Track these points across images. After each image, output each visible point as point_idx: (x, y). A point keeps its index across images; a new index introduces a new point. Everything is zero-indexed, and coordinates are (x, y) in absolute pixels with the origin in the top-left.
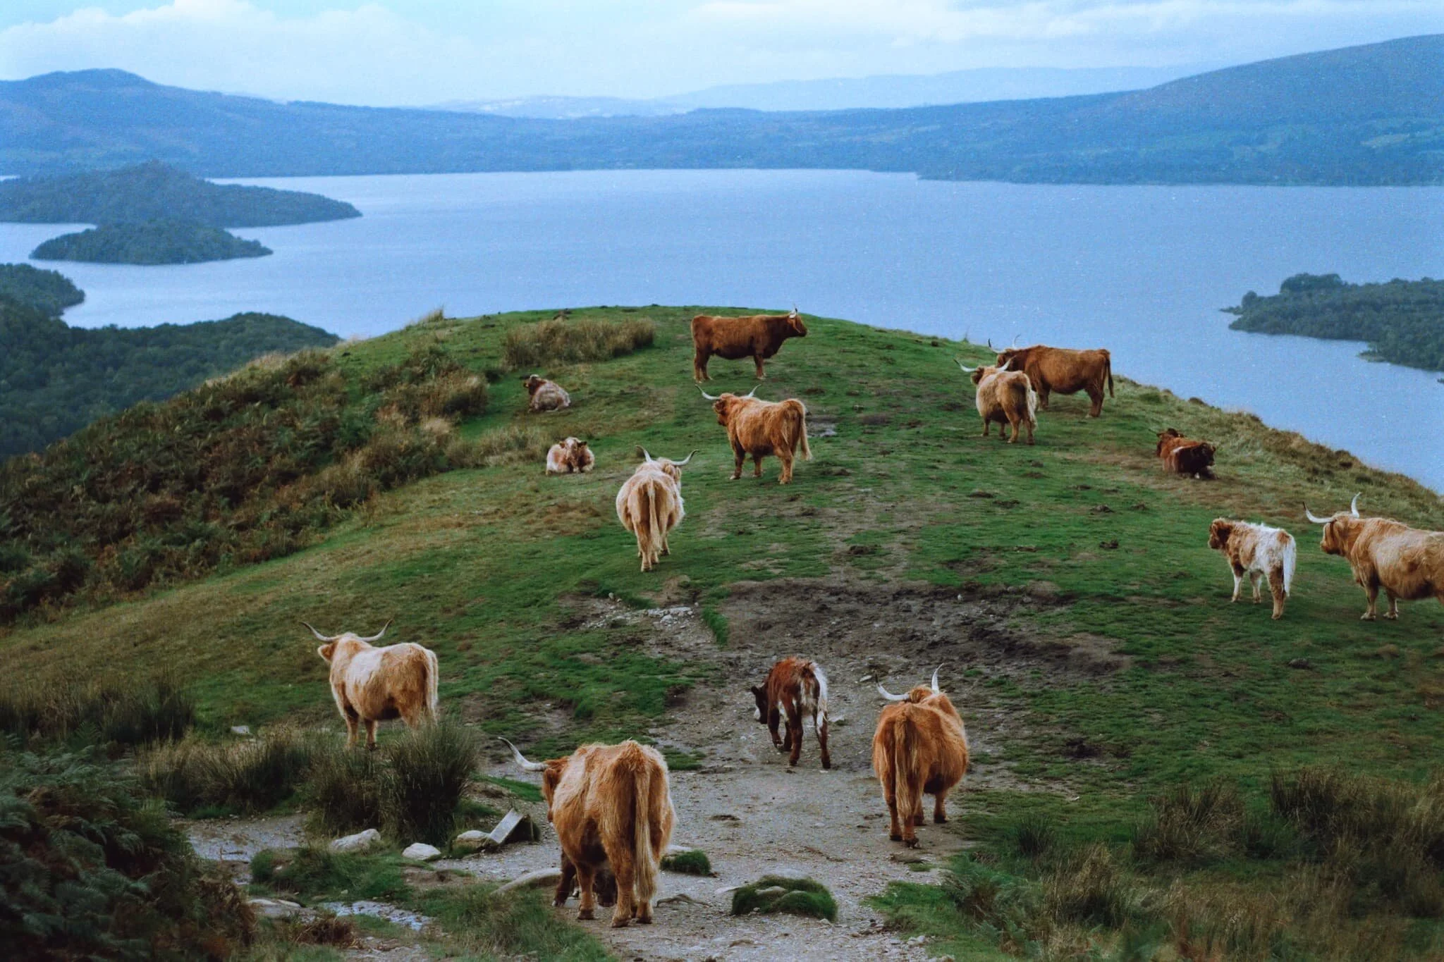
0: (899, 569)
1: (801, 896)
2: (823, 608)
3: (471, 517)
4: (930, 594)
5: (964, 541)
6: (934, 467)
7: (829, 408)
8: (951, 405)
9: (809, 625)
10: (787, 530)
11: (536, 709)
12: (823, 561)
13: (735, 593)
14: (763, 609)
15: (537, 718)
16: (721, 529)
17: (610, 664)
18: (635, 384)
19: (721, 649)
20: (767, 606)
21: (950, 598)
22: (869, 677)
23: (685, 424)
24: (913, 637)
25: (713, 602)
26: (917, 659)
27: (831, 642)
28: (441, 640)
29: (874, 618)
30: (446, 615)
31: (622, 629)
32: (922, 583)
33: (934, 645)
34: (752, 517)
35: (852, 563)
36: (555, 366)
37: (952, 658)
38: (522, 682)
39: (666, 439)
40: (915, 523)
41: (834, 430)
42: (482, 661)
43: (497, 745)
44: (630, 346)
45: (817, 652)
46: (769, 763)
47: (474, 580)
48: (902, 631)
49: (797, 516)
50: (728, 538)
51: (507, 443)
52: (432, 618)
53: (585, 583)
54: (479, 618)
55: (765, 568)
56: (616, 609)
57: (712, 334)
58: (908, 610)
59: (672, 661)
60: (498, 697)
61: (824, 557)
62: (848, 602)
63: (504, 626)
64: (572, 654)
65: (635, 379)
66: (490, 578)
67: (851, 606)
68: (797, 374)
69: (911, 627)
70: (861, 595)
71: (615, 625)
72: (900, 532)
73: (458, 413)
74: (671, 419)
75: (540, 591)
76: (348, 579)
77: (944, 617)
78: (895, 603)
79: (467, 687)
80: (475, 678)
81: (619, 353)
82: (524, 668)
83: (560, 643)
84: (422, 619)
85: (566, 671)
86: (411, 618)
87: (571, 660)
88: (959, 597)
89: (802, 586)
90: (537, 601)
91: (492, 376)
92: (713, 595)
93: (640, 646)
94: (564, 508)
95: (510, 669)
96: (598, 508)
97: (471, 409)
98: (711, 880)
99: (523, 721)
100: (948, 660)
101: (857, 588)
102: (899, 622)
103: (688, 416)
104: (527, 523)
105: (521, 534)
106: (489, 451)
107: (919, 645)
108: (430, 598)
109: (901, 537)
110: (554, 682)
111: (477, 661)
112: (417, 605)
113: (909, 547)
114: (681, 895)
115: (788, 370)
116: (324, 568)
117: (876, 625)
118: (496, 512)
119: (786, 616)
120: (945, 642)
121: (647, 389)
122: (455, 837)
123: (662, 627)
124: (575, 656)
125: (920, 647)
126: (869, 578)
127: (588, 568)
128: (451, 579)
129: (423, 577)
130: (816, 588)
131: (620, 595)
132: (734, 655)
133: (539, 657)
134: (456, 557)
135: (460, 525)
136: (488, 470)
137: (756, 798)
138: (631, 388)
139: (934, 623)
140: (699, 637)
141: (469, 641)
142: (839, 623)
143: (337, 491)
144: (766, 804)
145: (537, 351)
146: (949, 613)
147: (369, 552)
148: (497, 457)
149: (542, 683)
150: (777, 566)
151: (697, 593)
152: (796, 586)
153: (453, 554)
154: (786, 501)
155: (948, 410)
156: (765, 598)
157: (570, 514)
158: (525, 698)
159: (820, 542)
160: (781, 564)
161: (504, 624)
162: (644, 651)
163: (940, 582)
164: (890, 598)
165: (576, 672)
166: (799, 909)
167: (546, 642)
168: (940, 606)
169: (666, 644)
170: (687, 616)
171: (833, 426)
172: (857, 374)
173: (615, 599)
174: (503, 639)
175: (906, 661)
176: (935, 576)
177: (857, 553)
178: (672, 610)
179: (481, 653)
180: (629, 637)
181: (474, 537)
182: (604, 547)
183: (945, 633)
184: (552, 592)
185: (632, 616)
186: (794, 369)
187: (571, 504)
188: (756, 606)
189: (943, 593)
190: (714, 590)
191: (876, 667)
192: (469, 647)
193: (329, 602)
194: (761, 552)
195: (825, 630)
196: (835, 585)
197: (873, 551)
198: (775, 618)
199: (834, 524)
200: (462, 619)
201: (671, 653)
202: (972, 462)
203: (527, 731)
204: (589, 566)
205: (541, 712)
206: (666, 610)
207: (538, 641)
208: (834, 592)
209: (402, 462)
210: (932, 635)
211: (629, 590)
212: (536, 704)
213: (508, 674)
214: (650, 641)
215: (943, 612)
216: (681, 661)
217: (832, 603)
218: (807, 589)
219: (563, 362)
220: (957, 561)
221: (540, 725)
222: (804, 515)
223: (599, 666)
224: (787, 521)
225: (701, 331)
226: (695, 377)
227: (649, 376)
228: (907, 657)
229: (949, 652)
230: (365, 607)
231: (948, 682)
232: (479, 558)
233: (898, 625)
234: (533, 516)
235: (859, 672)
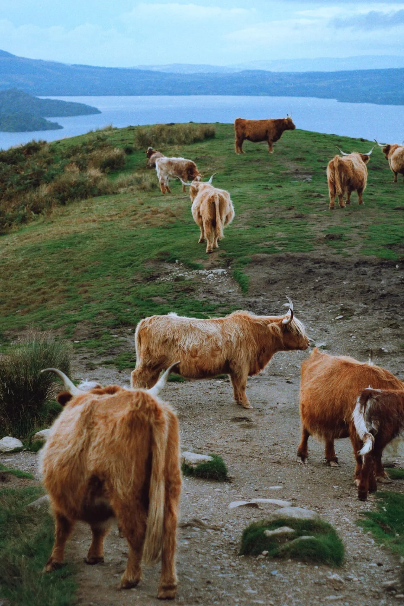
0: (357, 249)
1: (311, 542)
2: (310, 271)
3: (103, 217)
4: (378, 264)
5: (397, 233)
6: (372, 194)
7: (308, 167)
8: (374, 167)
9: (301, 282)
10: (286, 225)
11: (121, 333)
12: (309, 243)
13: (254, 261)
14: (272, 271)
15: (122, 338)
16: (246, 224)
17: (172, 304)
18: (204, 155)
19: (244, 296)
20: (274, 269)
21: (391, 267)
22: (341, 317)
23: (230, 174)
24: (369, 291)
25: (240, 266)
26: (372, 305)
27: (315, 293)
28: (70, 287)
29: (343, 278)
30: (75, 272)
31: (182, 282)
32: (372, 257)
33: (383, 296)
34: (266, 218)
35: (327, 244)
36: (162, 147)
37: (395, 305)
38: (115, 314)
39: (218, 182)
40: (364, 223)
41: (311, 178)
42: (93, 300)
43: (92, 357)
44: (203, 137)
45: (307, 299)
46: (275, 375)
47: (95, 251)
48: (361, 287)
49: (292, 218)
50: (251, 229)
51: (131, 182)
52: (67, 273)
53: (161, 254)
54: (94, 274)
55: (274, 246)
56: (180, 269)
57: (246, 128)
58: (364, 274)
59: (212, 303)
60: (98, 324)
61: (310, 241)
62: (326, 268)
63: (109, 280)
64: (149, 297)
65: (204, 153)
66: (105, 250)
67: (328, 270)
68: (290, 151)
69: (368, 284)
70: (334, 264)
71: (178, 279)
72: (356, 227)
73: (108, 168)
74: (222, 171)
75: (134, 258)
76: (22, 249)
77: (388, 278)
78: (356, 269)
79: (80, 317)
80: (86, 311)
81: (196, 140)
82: (118, 305)
83: (142, 290)
84: (60, 274)
85: (143, 308)
86: (54, 273)
87: (147, 301)
88: (397, 266)
89: (296, 258)
90: (131, 264)
91: (129, 151)
92: (241, 262)
93: (192, 293)
94: (155, 212)
95: (109, 306)
96: (175, 212)
97: (115, 166)
98: (227, 486)
99: (112, 341)
100: (393, 306)
101: (332, 260)
102: (360, 281)
103: (231, 171)
104: (133, 220)
105: (128, 226)
106: (121, 186)
107: (374, 296)
108: (67, 261)
109: (357, 230)
110: (135, 315)
111: (90, 300)
112: (59, 265)
113: (363, 236)
114: (195, 520)
115: (285, 149)
116: (12, 244)
117: (345, 283)
118: (117, 214)
119: (286, 276)
120: (389, 294)
121: (210, 157)
122: (34, 434)
123: (207, 282)
124: (151, 298)
125: (374, 298)
126: (339, 253)
127: (165, 245)
128: (81, 250)
129: (65, 249)
130: (305, 259)
131: (183, 261)
132: (252, 300)
133: (128, 298)
134: (87, 238)
135: (94, 221)
136: (119, 195)
137: (265, 403)
138: (201, 157)
139: (382, 282)
140: (230, 288)
141: (87, 288)
142: (320, 281)
143: (34, 204)
144: (271, 408)
145: (153, 139)
146: (391, 276)
147: (38, 235)
148: (126, 189)
149: (127, 315)
150: (280, 245)
151: (230, 260)
152: (293, 258)
153: (85, 236)
154: (286, 210)
155: (373, 170)
156: (273, 265)
157: (159, 215)
158: (116, 325)
159: (306, 232)
160: (284, 244)
161: (109, 277)
162: (194, 296)
163: (384, 257)
164: (353, 266)
165: (150, 308)
166: (308, 556)
167: (134, 289)
168: (385, 272)
169: (209, 292)
170: (223, 275)
171: (310, 176)
172: (322, 151)
173: (179, 264)
174: (108, 287)
175: (365, 306)
176: (380, 253)
177: (330, 239)
178: (214, 271)
179: (93, 295)
180: (186, 287)
181: (100, 227)
182: (176, 233)
183: (390, 289)
184: (141, 259)
185: (189, 274)
186: (288, 149)
187: (160, 210)
188: (268, 270)
189: (387, 264)
190: (240, 259)
191: (346, 310)
192: (86, 292)
193: (8, 263)
194: (270, 237)
195: (311, 285)
196: (316, 257)
197: (340, 238)
198: (280, 277)
199: (315, 223)
200: (84, 274)
201: (211, 297)
202: (393, 192)
203: (114, 347)
204: (165, 244)
205: (125, 334)
206: (210, 271)
207: (128, 289)
208: (317, 261)
209: (72, 190)
210: (381, 290)
211: (188, 258)
212: (122, 329)
213: (107, 309)
214: (199, 290)
215: (387, 276)
216: (218, 303)
217: (315, 268)
218: (300, 259)
219: (167, 144)
220: (393, 244)
221: (122, 343)
222: (296, 217)
223: (165, 305)
224: (286, 221)
225: (239, 127)
226: (236, 152)
227: (211, 151)
228: (365, 304)
229: (393, 302)
230: (28, 266)
231: (395, 321)
232: (100, 238)
233: (359, 283)
234: (137, 217)
235: (333, 313)
